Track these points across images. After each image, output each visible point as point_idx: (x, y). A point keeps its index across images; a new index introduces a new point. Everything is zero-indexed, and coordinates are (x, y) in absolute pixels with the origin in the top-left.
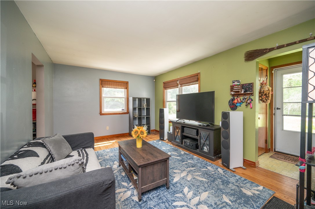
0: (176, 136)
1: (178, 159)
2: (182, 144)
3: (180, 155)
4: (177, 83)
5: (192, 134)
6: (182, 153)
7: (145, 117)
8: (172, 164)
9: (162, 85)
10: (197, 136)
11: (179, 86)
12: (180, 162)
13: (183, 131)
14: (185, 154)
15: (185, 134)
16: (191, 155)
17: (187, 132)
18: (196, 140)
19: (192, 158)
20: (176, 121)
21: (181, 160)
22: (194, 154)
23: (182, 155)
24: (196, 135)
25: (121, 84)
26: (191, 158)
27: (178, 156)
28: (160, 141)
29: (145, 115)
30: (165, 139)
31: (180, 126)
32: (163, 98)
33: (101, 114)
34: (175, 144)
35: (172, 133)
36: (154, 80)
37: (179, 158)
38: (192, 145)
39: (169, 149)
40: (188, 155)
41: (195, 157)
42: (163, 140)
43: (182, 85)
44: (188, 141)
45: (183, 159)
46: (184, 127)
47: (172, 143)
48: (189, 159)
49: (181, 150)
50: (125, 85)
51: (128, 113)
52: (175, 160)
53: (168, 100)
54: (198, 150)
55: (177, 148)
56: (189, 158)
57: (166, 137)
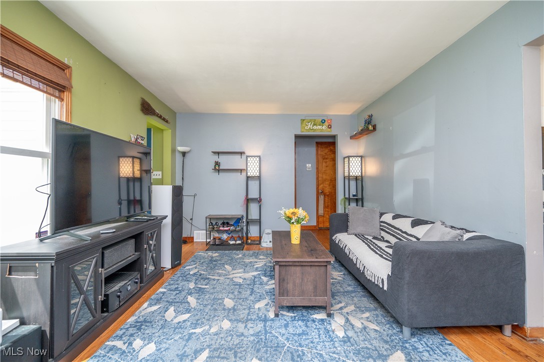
5: (128, 253)
24: (134, 252)
44: (127, 282)
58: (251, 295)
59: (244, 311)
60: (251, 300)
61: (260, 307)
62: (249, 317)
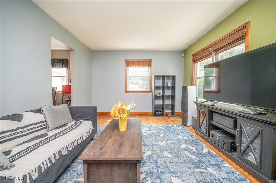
0: (201, 123)
1: (191, 160)
2: (209, 137)
3: (199, 154)
4: (209, 51)
5: (227, 124)
6: (205, 150)
7: (171, 97)
8: (178, 164)
9: (190, 58)
10: (235, 130)
11: (213, 53)
12: (192, 166)
13: (211, 118)
14: (209, 153)
15: (213, 123)
16: (220, 159)
17: (218, 120)
18: (232, 136)
19: (219, 164)
20: (201, 103)
21: (196, 163)
22: (226, 158)
23: (202, 154)
24: (233, 128)
25: (144, 62)
26: (216, 165)
27: (194, 154)
28: (181, 126)
29: (171, 95)
30: (188, 125)
31: (206, 110)
32: (192, 74)
33: (126, 92)
34: (200, 134)
35: (196, 119)
36: (183, 55)
37: (194, 157)
38: (224, 144)
39: (186, 140)
40: (213, 156)
41: (226, 165)
42: (186, 125)
43: (217, 52)
44: (218, 135)
45: (200, 161)
46: (212, 112)
47: (197, 132)
48: (213, 165)
49: (205, 145)
50: (148, 63)
51: (151, 92)
52: (185, 159)
53: (198, 76)
54: (235, 153)
55: (200, 140)
56: (212, 162)
57: (189, 123)
58: (156, 161)
59: (156, 149)
60: (155, 156)
61: (148, 152)
62: (152, 146)
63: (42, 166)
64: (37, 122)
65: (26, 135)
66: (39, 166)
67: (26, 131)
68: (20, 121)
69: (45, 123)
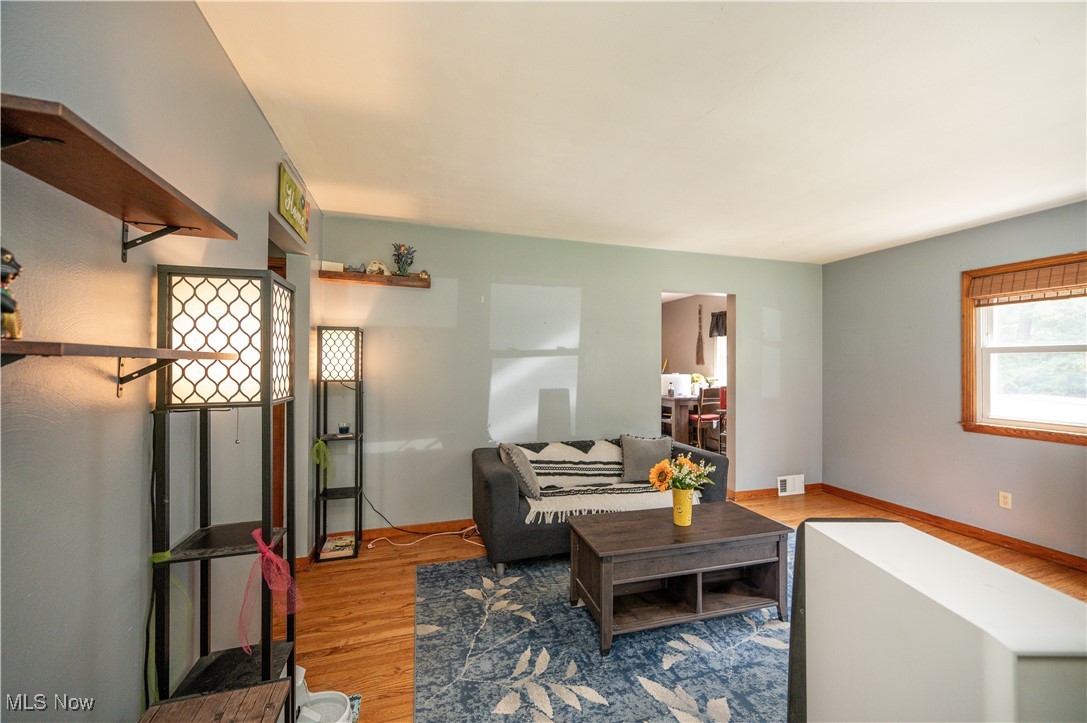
33: (968, 424)
63: (560, 515)
64: (610, 461)
65: (588, 475)
66: (556, 514)
67: (589, 469)
68: (586, 452)
69: (620, 467)
